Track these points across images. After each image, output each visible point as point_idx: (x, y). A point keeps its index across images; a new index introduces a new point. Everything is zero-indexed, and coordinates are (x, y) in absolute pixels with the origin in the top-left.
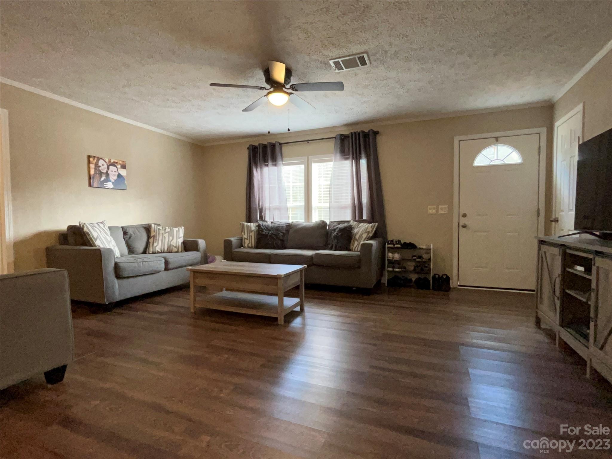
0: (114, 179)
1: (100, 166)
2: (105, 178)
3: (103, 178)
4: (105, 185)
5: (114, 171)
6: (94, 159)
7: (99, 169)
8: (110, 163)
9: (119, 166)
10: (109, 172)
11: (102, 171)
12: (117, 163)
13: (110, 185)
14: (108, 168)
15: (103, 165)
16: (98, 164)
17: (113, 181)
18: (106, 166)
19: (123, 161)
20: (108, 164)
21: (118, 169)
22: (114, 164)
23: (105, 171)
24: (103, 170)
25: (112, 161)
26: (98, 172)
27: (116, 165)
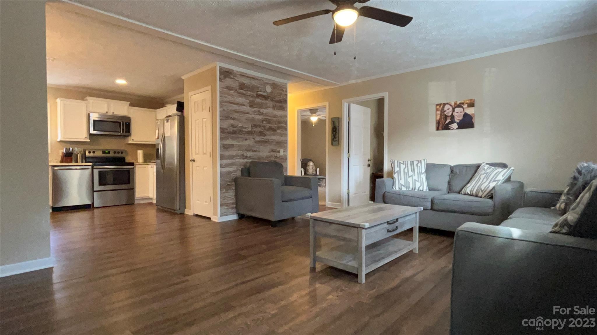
0: (459, 120)
1: (445, 111)
2: (450, 120)
3: (448, 120)
4: (449, 127)
5: (459, 112)
6: (440, 107)
7: (444, 114)
8: (456, 105)
9: (465, 106)
10: (455, 114)
11: (447, 115)
12: (463, 103)
13: (455, 126)
14: (454, 111)
15: (448, 109)
16: (443, 110)
17: (458, 121)
18: (451, 109)
19: (471, 100)
20: (454, 107)
21: (465, 109)
22: (460, 106)
23: (450, 114)
24: (448, 113)
25: (458, 103)
26: (443, 117)
27: (462, 105)
